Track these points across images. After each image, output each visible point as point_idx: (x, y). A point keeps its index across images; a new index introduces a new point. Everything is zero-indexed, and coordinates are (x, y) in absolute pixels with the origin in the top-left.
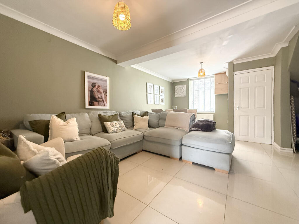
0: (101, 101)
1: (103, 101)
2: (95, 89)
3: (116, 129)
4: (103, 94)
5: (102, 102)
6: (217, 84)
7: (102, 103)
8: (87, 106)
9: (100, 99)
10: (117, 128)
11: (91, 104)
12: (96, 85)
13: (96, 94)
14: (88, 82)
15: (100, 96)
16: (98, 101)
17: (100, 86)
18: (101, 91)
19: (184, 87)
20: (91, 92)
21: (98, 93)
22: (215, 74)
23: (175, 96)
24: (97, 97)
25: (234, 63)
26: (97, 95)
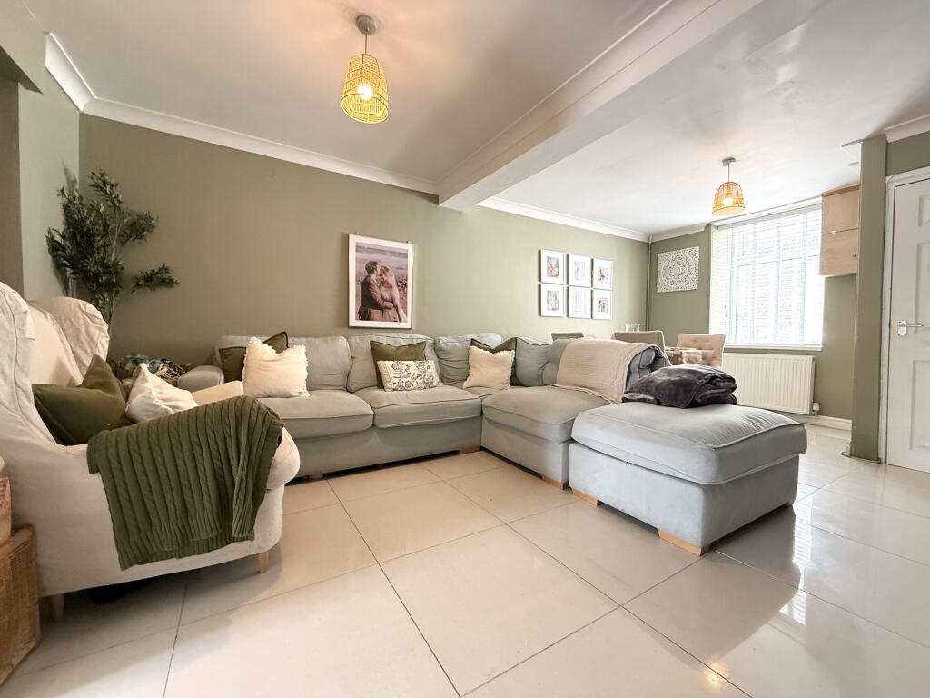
0: (389, 309)
1: (396, 308)
2: (374, 277)
3: (405, 380)
4: (396, 289)
5: (394, 310)
6: (833, 232)
7: (392, 313)
8: (354, 321)
9: (387, 304)
10: (409, 379)
11: (363, 315)
12: (378, 267)
13: (377, 290)
14: (358, 260)
15: (386, 295)
16: (383, 309)
17: (387, 270)
18: (392, 281)
19: (692, 255)
20: (365, 286)
21: (383, 288)
22: (824, 196)
23: (659, 291)
24: (379, 298)
25: (891, 139)
26: (380, 293)
